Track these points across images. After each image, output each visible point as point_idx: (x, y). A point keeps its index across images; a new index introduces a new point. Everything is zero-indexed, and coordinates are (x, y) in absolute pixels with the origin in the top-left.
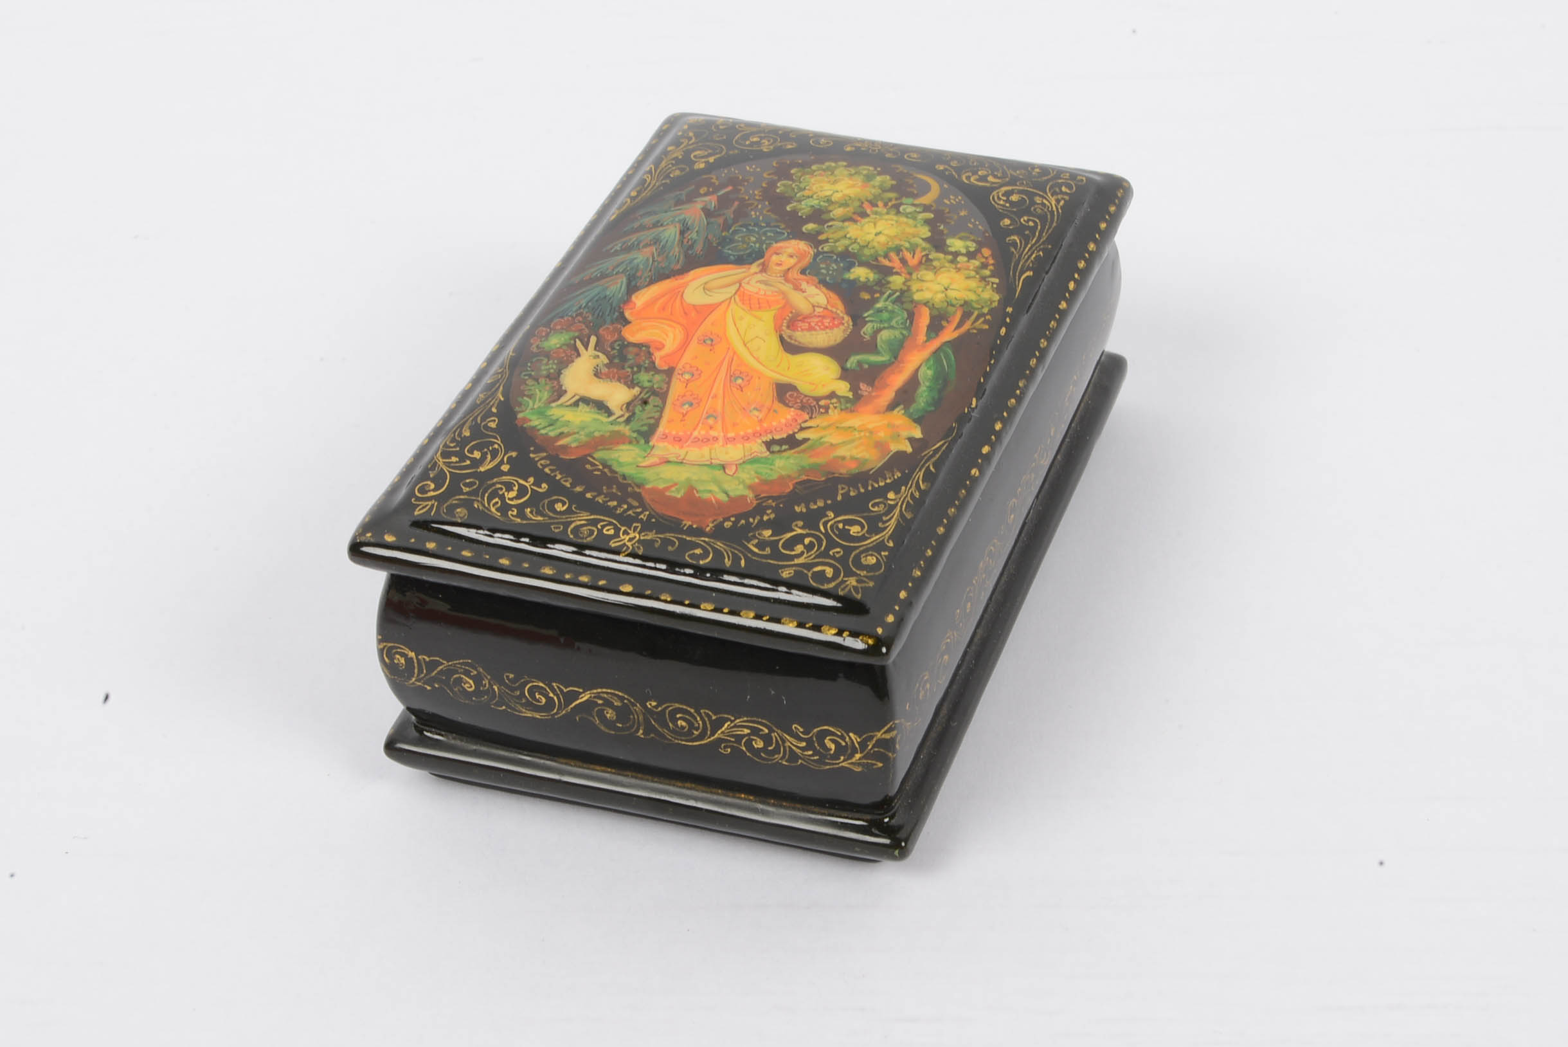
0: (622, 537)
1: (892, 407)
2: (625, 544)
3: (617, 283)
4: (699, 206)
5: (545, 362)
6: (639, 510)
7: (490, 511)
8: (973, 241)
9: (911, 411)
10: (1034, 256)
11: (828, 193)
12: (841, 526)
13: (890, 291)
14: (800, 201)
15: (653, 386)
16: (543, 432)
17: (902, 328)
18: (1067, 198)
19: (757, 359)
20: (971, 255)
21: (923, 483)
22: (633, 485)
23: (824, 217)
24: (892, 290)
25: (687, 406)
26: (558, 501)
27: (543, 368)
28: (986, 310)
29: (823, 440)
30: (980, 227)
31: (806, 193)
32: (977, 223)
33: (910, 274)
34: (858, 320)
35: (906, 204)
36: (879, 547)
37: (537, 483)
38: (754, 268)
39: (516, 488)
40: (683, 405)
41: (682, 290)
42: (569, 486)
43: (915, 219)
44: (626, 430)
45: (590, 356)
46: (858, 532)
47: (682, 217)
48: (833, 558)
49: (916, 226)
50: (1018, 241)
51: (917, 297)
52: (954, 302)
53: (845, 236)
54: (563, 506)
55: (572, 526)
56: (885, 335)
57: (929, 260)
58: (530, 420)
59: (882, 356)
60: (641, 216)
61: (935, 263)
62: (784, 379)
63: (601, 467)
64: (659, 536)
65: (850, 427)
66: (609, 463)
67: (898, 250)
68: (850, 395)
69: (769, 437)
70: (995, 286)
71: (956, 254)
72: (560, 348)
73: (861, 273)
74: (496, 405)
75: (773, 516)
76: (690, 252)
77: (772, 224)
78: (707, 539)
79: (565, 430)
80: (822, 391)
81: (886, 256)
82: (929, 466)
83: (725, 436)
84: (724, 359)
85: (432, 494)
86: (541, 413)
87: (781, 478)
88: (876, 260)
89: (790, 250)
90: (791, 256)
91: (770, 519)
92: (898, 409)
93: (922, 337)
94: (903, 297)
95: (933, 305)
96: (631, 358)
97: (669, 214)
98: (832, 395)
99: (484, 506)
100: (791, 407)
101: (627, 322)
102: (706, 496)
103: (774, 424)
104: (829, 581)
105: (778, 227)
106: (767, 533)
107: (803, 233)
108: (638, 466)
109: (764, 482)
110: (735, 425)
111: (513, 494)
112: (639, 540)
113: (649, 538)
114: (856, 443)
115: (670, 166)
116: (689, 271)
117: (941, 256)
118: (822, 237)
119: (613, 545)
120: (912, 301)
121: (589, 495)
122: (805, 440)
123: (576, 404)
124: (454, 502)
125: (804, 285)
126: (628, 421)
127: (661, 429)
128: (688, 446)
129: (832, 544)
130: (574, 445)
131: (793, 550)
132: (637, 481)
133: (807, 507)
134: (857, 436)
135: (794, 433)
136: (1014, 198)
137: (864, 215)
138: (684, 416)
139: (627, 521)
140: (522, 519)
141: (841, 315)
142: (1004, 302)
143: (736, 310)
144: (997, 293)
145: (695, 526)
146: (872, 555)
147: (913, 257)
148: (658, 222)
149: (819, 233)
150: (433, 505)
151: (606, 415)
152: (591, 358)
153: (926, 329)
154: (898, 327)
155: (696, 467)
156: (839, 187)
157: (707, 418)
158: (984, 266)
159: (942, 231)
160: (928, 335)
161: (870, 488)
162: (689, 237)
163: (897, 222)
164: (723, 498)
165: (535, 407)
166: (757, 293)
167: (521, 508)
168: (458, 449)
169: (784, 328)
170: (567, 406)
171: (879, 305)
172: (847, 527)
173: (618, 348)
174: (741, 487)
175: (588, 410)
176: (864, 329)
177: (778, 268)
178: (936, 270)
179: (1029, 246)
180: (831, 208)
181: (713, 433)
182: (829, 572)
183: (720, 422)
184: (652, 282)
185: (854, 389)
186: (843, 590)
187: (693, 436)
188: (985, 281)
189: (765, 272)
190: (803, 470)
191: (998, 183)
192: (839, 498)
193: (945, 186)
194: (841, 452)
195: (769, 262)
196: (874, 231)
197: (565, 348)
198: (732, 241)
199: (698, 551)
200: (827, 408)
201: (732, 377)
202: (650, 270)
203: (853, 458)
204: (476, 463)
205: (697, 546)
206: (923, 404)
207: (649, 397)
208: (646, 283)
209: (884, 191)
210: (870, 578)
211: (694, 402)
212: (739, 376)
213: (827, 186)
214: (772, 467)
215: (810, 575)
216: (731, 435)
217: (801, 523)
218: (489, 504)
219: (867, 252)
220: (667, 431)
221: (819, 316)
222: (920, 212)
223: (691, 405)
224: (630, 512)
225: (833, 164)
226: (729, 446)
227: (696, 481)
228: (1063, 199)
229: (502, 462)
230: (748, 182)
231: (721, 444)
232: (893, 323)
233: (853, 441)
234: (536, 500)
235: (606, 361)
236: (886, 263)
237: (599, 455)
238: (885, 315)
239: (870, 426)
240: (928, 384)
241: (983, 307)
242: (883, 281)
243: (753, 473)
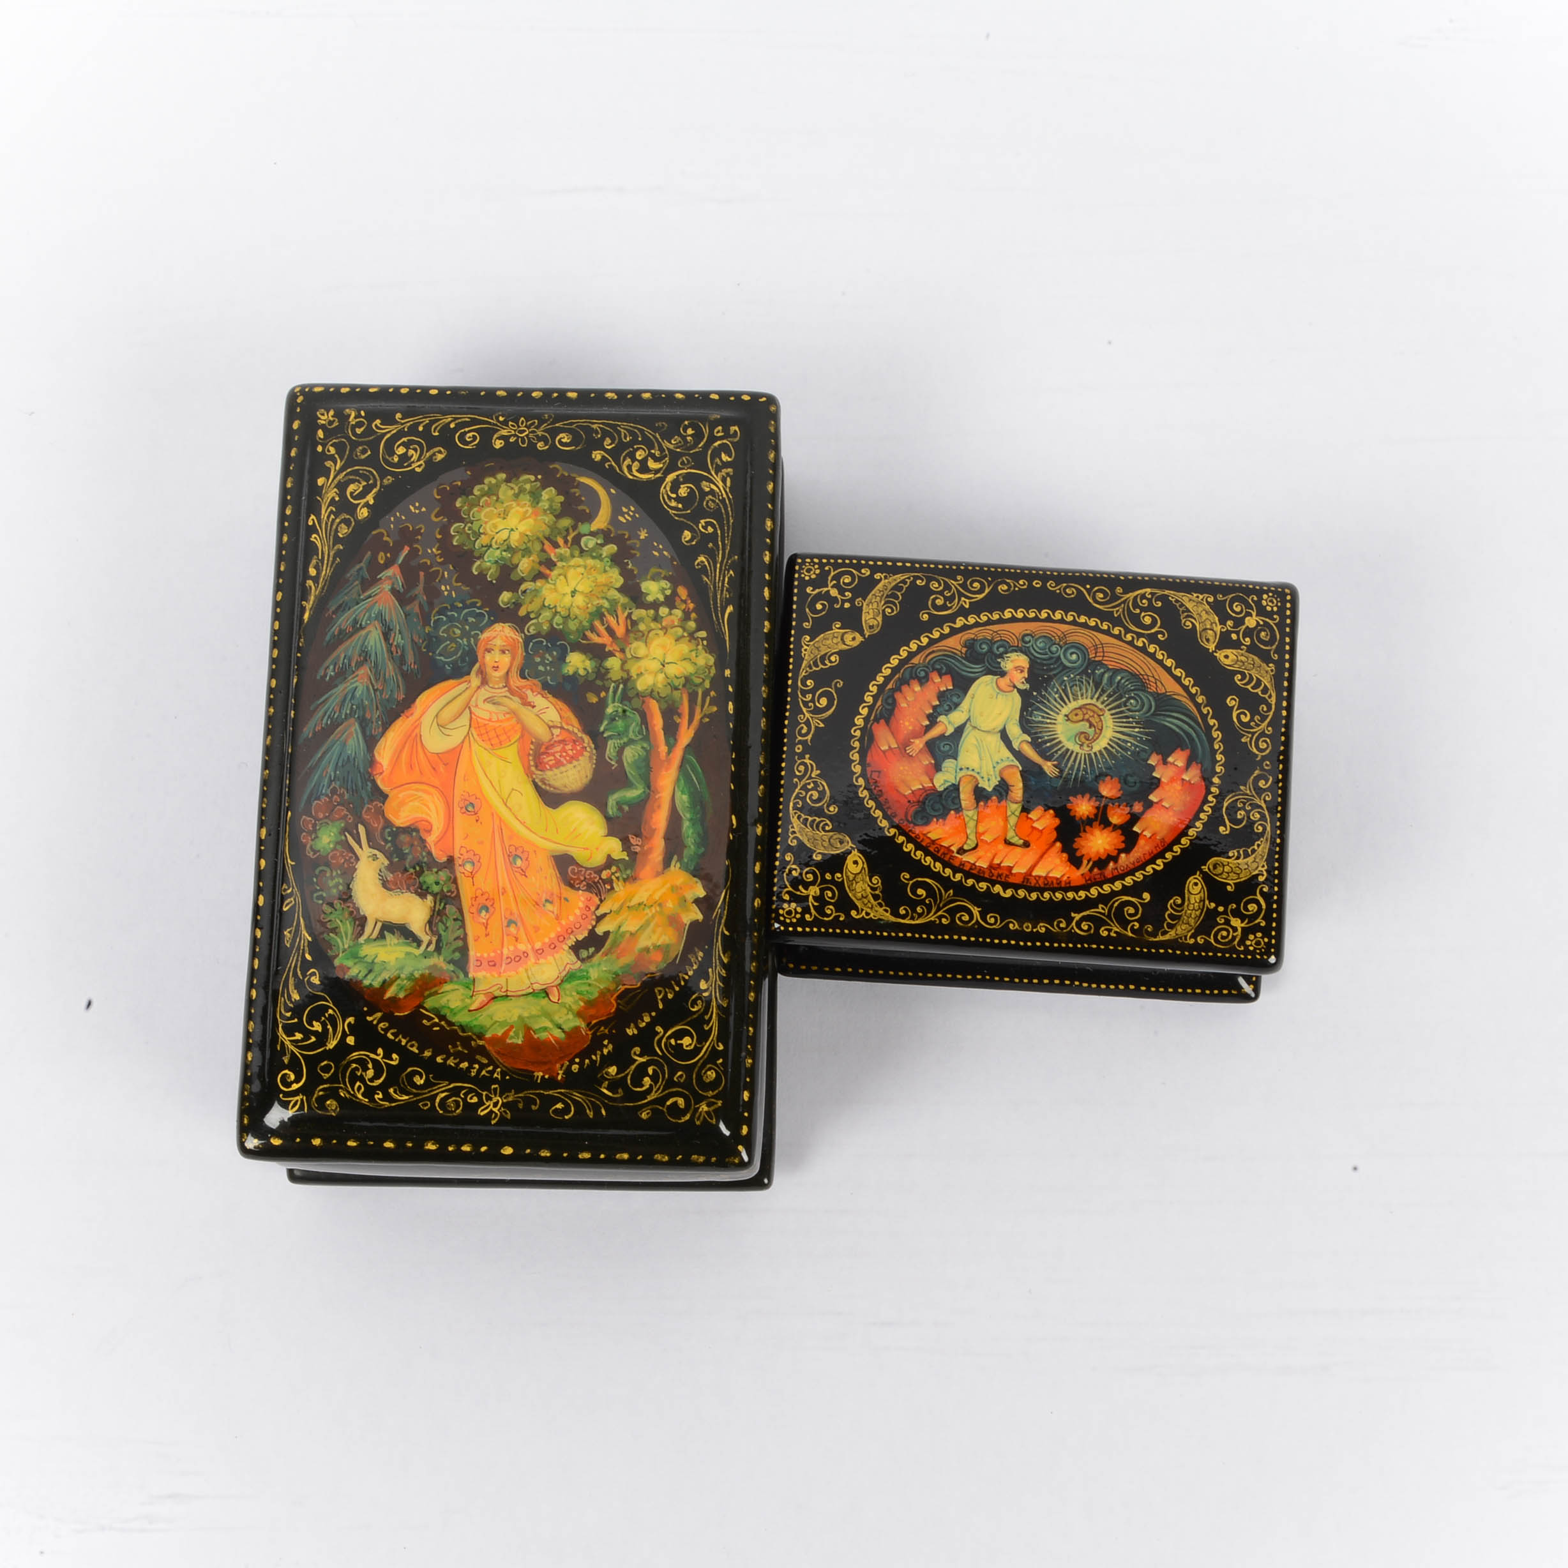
0: (488, 1104)
1: (667, 863)
2: (491, 1112)
3: (351, 734)
4: (387, 587)
5: (328, 875)
6: (491, 1068)
7: (357, 1098)
8: (665, 578)
9: (686, 860)
10: (726, 579)
11: (504, 535)
12: (673, 1042)
13: (613, 684)
14: (481, 557)
15: (442, 890)
16: (366, 982)
17: (641, 739)
18: (730, 470)
19: (523, 823)
20: (670, 602)
21: (724, 954)
22: (474, 1037)
23: (513, 577)
24: (614, 682)
25: (484, 913)
26: (415, 1073)
27: (331, 883)
28: (707, 685)
29: (622, 929)
30: (665, 553)
31: (484, 540)
32: (661, 547)
33: (623, 651)
34: (599, 742)
35: (585, 535)
36: (714, 1054)
37: (387, 1056)
38: (475, 680)
39: (370, 1066)
40: (480, 912)
41: (417, 731)
42: (417, 1051)
43: (599, 557)
44: (438, 961)
45: (369, 857)
46: (690, 1045)
47: (376, 609)
48: (678, 1085)
49: (605, 571)
50: (706, 563)
51: (642, 685)
52: (676, 683)
53: (544, 605)
54: (421, 1078)
55: (438, 1100)
56: (630, 754)
57: (634, 623)
58: (349, 968)
59: (636, 788)
60: (334, 613)
61: (642, 627)
62: (561, 849)
63: (437, 1020)
64: (520, 1095)
65: (639, 904)
66: (442, 1013)
67: (599, 614)
68: (624, 856)
69: (571, 941)
70: (705, 643)
71: (655, 605)
72: (335, 849)
73: (577, 663)
74: (306, 949)
75: (610, 1047)
76: (405, 668)
77: (468, 602)
78: (563, 1091)
79: (386, 976)
80: (599, 860)
81: (593, 629)
82: (722, 932)
83: (533, 948)
84: (493, 832)
85: (295, 1086)
86: (355, 956)
87: (602, 994)
88: (585, 637)
89: (499, 642)
90: (503, 652)
91: (609, 1052)
92: (673, 863)
93: (663, 749)
94: (627, 691)
95: (658, 693)
96: (407, 851)
97: (363, 605)
98: (610, 862)
99: (349, 1093)
100: (579, 889)
101: (384, 797)
102: (543, 1036)
103: (571, 918)
104: (683, 1112)
105: (474, 605)
106: (613, 1070)
107: (503, 610)
108: (470, 1011)
109: (590, 1004)
110: (537, 929)
111: (370, 1073)
112: (503, 1103)
113: (510, 1099)
114: (652, 925)
115: (332, 516)
116: (414, 701)
117: (643, 612)
118: (522, 612)
119: (482, 1114)
120: (638, 695)
121: (439, 1060)
122: (607, 934)
123: (381, 936)
124: (321, 1093)
125: (531, 697)
126: (438, 949)
127: (472, 953)
128: (504, 972)
129: (674, 1068)
130: (401, 995)
131: (642, 1086)
132: (476, 1030)
133: (637, 1027)
134: (650, 915)
135: (594, 927)
136: (683, 491)
137: (550, 564)
138: (486, 928)
139: (484, 1083)
140: (390, 1102)
141: (580, 735)
142: (720, 665)
143: (479, 752)
144: (710, 653)
145: (547, 1077)
146: (710, 1069)
147: (618, 622)
148: (355, 621)
149: (518, 605)
150: (302, 1100)
151: (415, 944)
152: (370, 859)
153: (662, 732)
154: (637, 739)
155: (522, 999)
156: (512, 521)
157: (508, 926)
158: (687, 616)
159: (632, 571)
160: (667, 743)
161: (683, 983)
162: (395, 643)
163: (585, 567)
164: (559, 1034)
165: (346, 946)
166: (490, 720)
167: (383, 1088)
168: (296, 1020)
169: (533, 769)
170: (375, 940)
171: (609, 710)
172: (679, 1042)
173: (390, 838)
174: (571, 1016)
175: (396, 941)
176: (608, 752)
177: (497, 674)
178: (644, 637)
179: (718, 565)
180: (515, 561)
181: (522, 947)
182: (681, 1102)
183: (522, 929)
184: (386, 726)
185: (626, 845)
186: (698, 1119)
187: (505, 957)
188: (696, 639)
189: (487, 683)
190: (617, 978)
191: (661, 468)
192: (661, 1006)
193: (613, 491)
194: (644, 942)
195: (484, 664)
196: (568, 590)
197: (339, 847)
198: (440, 641)
199: (560, 1106)
200: (610, 882)
201: (512, 857)
202: (377, 708)
203: (658, 948)
204: (322, 1038)
205: (558, 1100)
206: (692, 847)
207: (444, 908)
208: (380, 730)
209: (558, 517)
210: (716, 1097)
211: (489, 904)
212: (516, 854)
213: (501, 524)
214: (589, 981)
215: (665, 1110)
216: (538, 945)
217: (637, 1050)
218: (353, 1090)
219: (573, 626)
220: (479, 955)
221: (560, 742)
222: (602, 545)
223: (487, 911)
224: (484, 1073)
225: (493, 481)
226: (542, 961)
227: (528, 1018)
228: (728, 474)
229: (344, 1035)
230: (421, 534)
231: (533, 960)
232: (631, 735)
233: (647, 923)
234: (394, 1075)
235: (386, 862)
236: (595, 639)
237: (430, 1003)
238: (620, 723)
239: (657, 897)
240: (688, 816)
241: (704, 680)
242: (603, 671)
243: (574, 994)
